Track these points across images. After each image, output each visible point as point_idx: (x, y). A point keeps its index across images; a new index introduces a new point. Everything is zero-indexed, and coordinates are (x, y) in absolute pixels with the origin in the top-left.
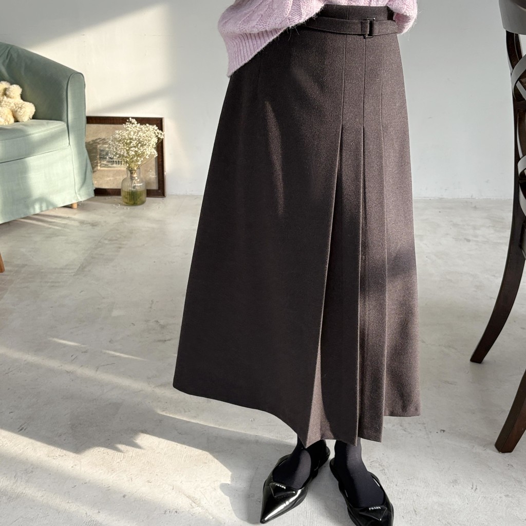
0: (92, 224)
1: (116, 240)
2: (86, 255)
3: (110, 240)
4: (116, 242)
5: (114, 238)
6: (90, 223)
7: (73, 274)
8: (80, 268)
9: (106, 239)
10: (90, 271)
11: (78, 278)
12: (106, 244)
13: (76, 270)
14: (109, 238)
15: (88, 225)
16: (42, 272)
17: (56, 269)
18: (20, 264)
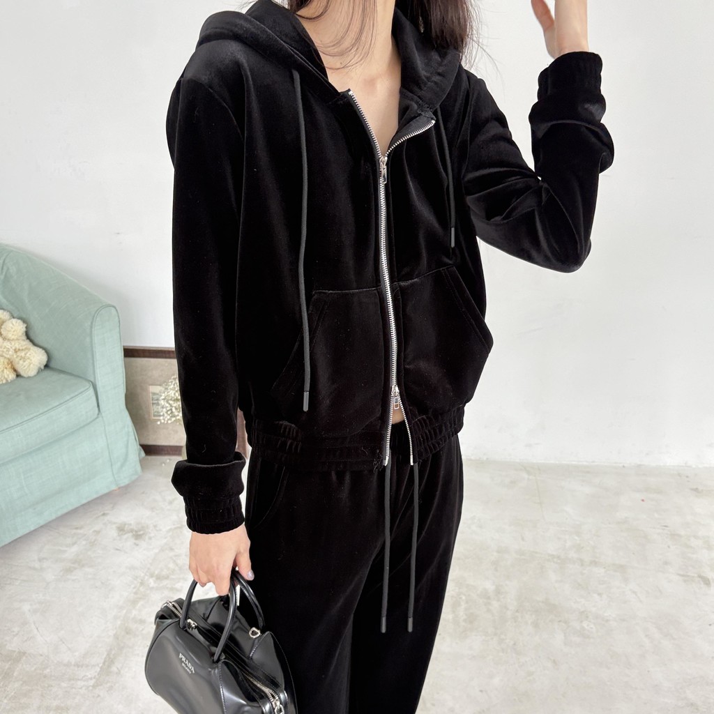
0: (136, 532)
1: (167, 578)
2: (119, 622)
3: (159, 578)
4: (165, 582)
5: (165, 572)
6: (132, 531)
7: (92, 682)
8: (104, 663)
9: (152, 576)
10: (119, 673)
11: (99, 696)
12: (153, 588)
13: (98, 669)
14: (156, 572)
15: (131, 534)
16: (45, 677)
17: (68, 665)
18: (15, 651)
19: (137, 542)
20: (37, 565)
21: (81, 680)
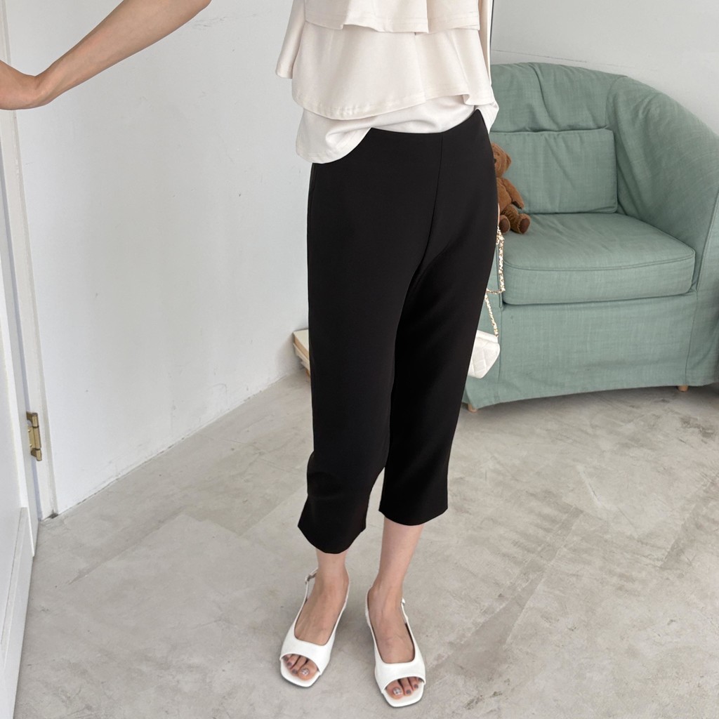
0: (703, 429)
2: (687, 515)
6: (698, 426)
7: (659, 564)
8: (672, 549)
10: (690, 564)
11: (668, 579)
13: (665, 553)
15: (697, 430)
16: (606, 541)
17: (631, 538)
18: (571, 506)
19: (705, 439)
20: (590, 430)
21: (647, 557)
